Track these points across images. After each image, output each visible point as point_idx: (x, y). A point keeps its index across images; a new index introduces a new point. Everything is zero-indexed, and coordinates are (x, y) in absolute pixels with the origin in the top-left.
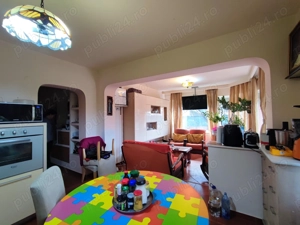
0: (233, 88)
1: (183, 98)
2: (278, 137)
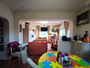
0: (54, 26)
1: (41, 28)
2: (78, 38)
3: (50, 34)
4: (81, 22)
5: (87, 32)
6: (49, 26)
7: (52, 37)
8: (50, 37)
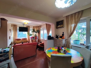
0: (34, 27)
1: (19, 27)
2: (59, 37)
3: (31, 35)
4: (59, 26)
5: (63, 33)
6: (29, 27)
7: (33, 37)
8: (31, 38)
